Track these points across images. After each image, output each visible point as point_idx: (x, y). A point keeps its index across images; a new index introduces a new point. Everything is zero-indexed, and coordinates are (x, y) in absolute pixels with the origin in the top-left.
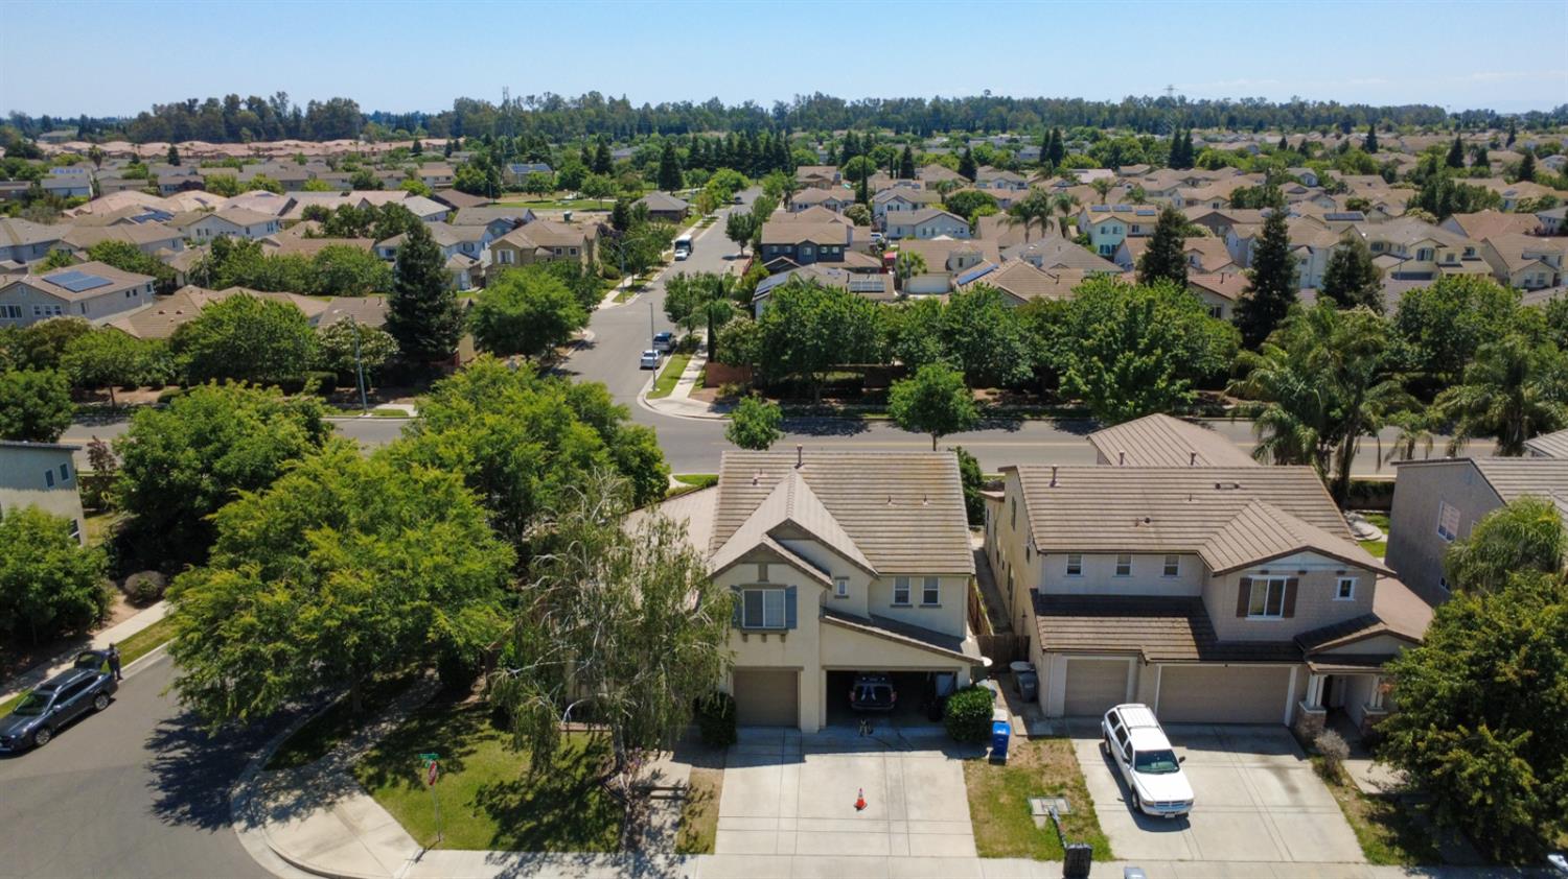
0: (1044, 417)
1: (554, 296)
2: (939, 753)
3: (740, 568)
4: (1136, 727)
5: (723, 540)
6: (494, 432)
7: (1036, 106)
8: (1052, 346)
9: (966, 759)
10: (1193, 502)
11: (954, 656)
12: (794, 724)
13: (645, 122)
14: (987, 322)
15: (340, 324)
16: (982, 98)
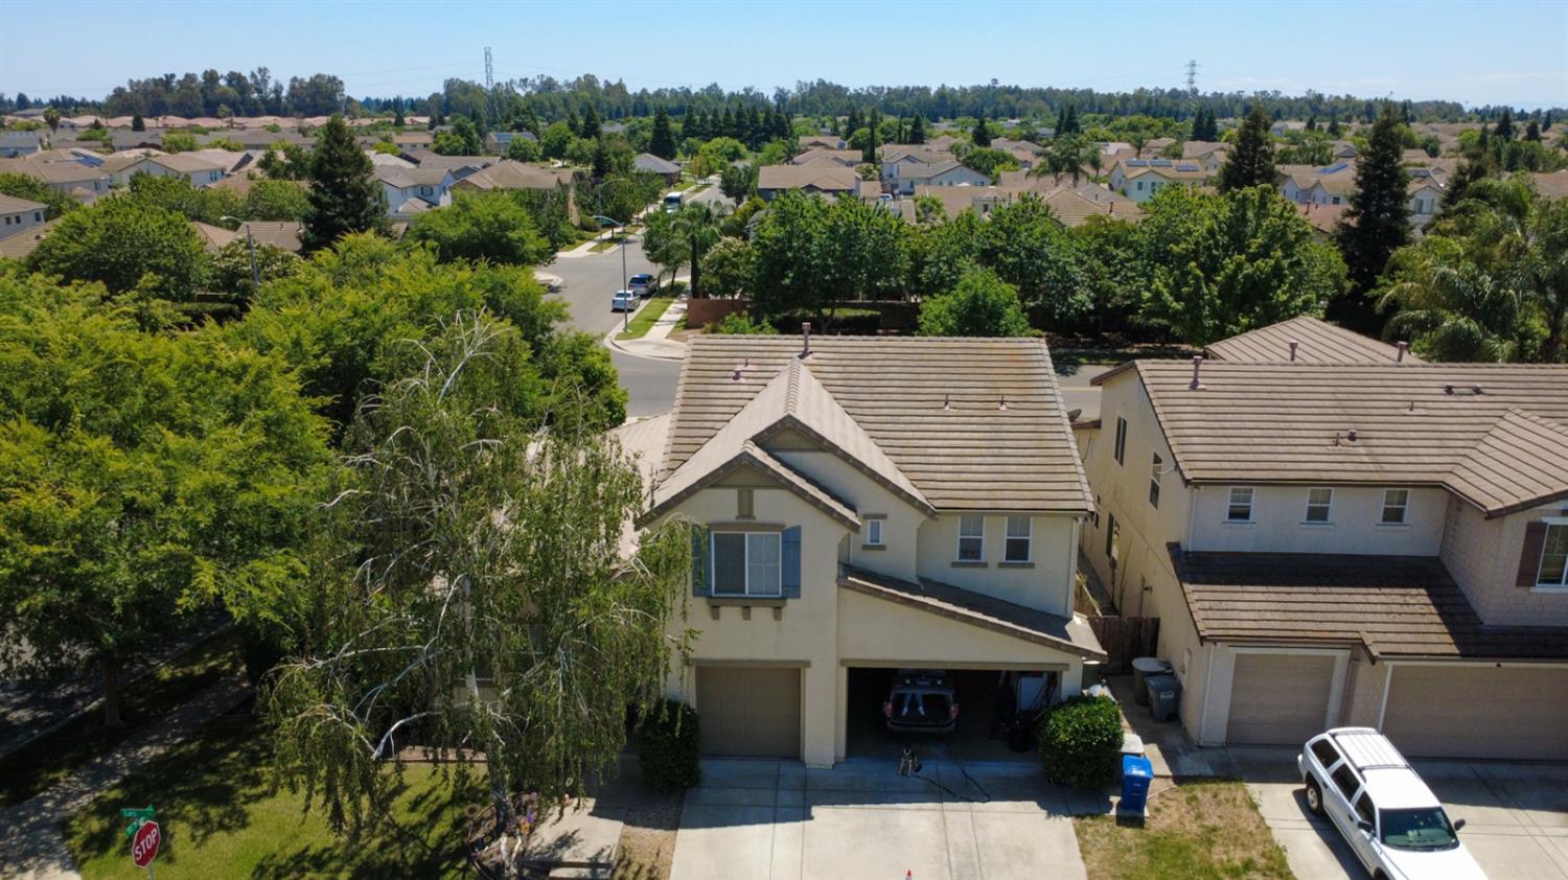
0: (1105, 362)
1: (503, 216)
2: (1033, 805)
3: (707, 494)
4: (1372, 767)
5: (683, 456)
6: (356, 314)
7: (1046, 96)
8: (1115, 274)
9: (1078, 816)
10: (1416, 411)
11: (1058, 646)
12: (795, 755)
13: (640, 105)
14: (1037, 239)
15: (241, 242)
16: (989, 87)
